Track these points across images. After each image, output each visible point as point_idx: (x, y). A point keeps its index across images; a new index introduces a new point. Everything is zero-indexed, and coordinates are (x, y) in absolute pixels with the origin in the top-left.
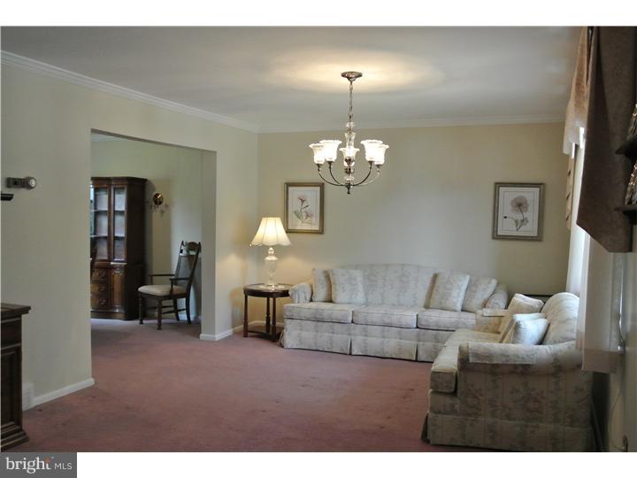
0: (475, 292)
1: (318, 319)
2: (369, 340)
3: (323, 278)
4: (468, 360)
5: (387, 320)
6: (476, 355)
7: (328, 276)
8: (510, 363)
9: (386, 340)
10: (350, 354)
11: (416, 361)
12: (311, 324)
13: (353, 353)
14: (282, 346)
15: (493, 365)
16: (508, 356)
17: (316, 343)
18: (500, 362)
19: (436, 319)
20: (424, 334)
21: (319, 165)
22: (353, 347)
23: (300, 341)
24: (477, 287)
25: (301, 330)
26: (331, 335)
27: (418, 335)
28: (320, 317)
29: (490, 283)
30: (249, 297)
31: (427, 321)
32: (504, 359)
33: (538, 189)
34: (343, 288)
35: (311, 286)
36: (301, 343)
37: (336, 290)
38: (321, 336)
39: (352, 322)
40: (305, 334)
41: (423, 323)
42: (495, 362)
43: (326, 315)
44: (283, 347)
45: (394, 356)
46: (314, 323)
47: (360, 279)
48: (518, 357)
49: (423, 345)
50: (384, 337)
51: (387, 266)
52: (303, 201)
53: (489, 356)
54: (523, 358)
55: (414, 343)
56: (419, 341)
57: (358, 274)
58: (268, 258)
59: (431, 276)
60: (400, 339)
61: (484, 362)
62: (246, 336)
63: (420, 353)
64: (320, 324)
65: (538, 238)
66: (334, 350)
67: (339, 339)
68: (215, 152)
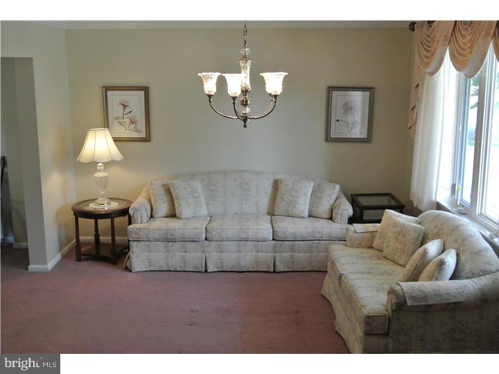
0: (321, 198)
1: (169, 239)
2: (224, 255)
3: (162, 192)
4: (405, 302)
5: (243, 235)
6: (413, 298)
7: (168, 191)
8: (444, 302)
9: (243, 254)
10: (206, 271)
11: (274, 272)
12: (161, 245)
13: (209, 270)
14: (128, 269)
15: (428, 306)
16: (441, 296)
17: (167, 264)
18: (435, 302)
19: (293, 230)
20: (281, 246)
21: (210, 96)
22: (209, 264)
23: (150, 263)
24: (322, 192)
25: (149, 251)
26: (183, 254)
27: (275, 246)
28: (172, 237)
29: (334, 188)
30: (79, 219)
31: (283, 232)
32: (438, 299)
33: (368, 93)
34: (187, 202)
35: (150, 201)
36: (150, 266)
37: (180, 205)
38: (172, 257)
39: (206, 239)
40: (154, 256)
41: (280, 235)
42: (430, 303)
43: (177, 234)
44: (131, 271)
45: (251, 270)
46: (164, 244)
47: (200, 190)
48: (451, 296)
49: (280, 256)
50: (239, 252)
51: (225, 173)
52: (125, 106)
53: (425, 297)
54: (455, 296)
55: (272, 255)
56: (275, 252)
57: (198, 185)
58: (98, 175)
59: (271, 181)
60: (257, 252)
61: (420, 304)
62: (79, 260)
63: (278, 264)
64: (171, 244)
65: (368, 140)
66: (188, 269)
67: (193, 258)
68: (32, 58)
